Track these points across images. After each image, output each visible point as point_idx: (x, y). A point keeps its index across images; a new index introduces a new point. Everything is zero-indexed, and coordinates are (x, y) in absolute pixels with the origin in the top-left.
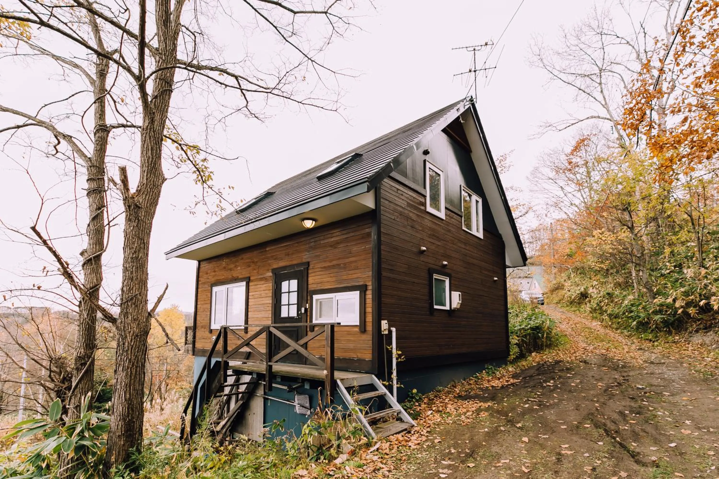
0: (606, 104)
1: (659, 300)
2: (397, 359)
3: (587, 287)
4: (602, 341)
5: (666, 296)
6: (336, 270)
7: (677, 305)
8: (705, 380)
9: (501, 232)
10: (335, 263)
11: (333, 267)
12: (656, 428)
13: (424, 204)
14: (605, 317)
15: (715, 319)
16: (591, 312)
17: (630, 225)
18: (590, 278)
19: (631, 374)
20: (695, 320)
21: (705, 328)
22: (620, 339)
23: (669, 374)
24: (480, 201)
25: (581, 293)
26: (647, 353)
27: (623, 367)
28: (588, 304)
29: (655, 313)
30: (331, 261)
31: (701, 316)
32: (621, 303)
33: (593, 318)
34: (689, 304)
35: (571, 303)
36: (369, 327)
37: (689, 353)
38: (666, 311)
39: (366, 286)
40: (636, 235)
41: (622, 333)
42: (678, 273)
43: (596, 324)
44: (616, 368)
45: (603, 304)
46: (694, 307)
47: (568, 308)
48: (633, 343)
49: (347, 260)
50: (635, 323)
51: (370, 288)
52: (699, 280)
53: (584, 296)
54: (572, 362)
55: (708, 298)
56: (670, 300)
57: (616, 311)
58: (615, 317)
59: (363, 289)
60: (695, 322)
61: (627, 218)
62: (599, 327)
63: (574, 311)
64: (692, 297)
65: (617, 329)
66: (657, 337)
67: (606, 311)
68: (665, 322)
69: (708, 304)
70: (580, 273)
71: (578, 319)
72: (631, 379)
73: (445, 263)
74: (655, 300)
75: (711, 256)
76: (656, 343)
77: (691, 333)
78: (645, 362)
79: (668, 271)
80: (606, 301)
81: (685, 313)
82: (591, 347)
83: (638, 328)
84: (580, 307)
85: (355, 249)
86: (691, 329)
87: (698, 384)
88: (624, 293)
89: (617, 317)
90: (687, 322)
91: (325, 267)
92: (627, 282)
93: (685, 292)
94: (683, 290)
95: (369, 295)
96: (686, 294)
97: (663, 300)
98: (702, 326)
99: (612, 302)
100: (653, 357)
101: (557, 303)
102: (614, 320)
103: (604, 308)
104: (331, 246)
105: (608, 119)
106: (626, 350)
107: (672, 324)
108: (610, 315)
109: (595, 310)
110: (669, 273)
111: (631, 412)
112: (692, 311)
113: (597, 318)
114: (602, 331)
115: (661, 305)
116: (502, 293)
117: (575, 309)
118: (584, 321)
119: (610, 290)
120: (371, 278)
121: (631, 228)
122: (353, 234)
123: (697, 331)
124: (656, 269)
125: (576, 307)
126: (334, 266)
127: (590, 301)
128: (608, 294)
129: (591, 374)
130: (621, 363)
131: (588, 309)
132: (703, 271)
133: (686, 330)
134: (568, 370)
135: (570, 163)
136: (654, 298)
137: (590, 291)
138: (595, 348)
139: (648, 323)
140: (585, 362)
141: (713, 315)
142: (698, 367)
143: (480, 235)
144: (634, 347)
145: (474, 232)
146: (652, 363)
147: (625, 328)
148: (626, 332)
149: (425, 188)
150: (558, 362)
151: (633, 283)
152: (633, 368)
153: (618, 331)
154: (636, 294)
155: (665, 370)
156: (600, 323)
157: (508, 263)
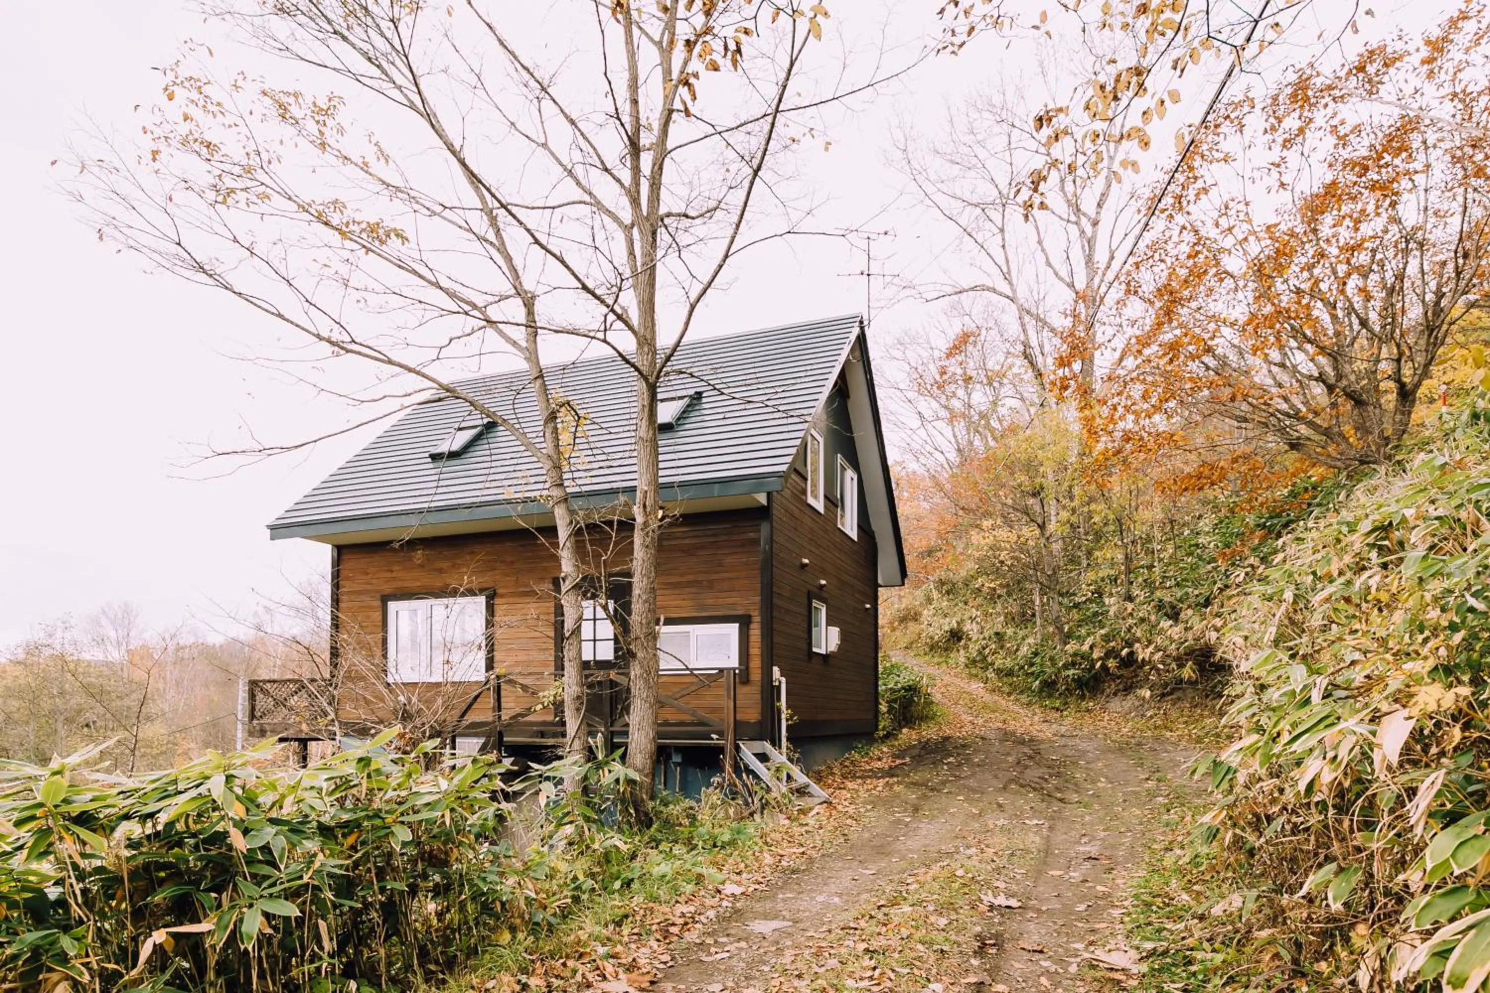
0: (1009, 272)
1: (1071, 647)
2: (787, 720)
3: (962, 621)
4: (994, 711)
5: (1081, 640)
6: (694, 590)
7: (1095, 656)
8: (1120, 749)
9: (874, 528)
10: (690, 578)
11: (689, 584)
12: (1076, 785)
13: (804, 492)
14: (991, 674)
15: (1137, 676)
16: (967, 666)
17: (1040, 521)
18: (966, 603)
19: (1042, 747)
20: (1115, 677)
21: (1125, 690)
22: (1016, 708)
23: (1083, 746)
24: (855, 477)
25: (951, 631)
26: (1054, 726)
27: (1031, 740)
28: (962, 652)
29: (1066, 667)
30: (682, 575)
31: (1121, 672)
32: (1017, 650)
33: (972, 676)
34: (1108, 655)
35: (932, 648)
36: (756, 675)
37: (1105, 724)
38: (1080, 664)
39: (750, 616)
40: (1048, 539)
41: (1017, 700)
42: (1097, 604)
43: (976, 687)
44: (1023, 743)
45: (987, 651)
46: (1115, 658)
47: (927, 658)
48: (1035, 714)
49: (714, 577)
50: (1037, 682)
51: (757, 619)
52: (1124, 619)
53: (956, 636)
54: (964, 738)
55: (1129, 644)
56: (1086, 647)
57: (1009, 663)
58: (1007, 675)
59: (744, 622)
60: (1114, 681)
61: (1038, 508)
62: (982, 692)
63: (939, 664)
64: (1113, 644)
65: (1009, 694)
66: (1066, 703)
67: (993, 664)
68: (1079, 683)
69: (1131, 654)
70: (948, 593)
71: (947, 679)
72: (1042, 752)
73: (823, 582)
74: (1068, 647)
75: (1140, 580)
76: (1065, 713)
77: (1108, 696)
78: (1055, 735)
79: (1084, 599)
80: (993, 646)
81: (1104, 667)
82: (981, 721)
83: (1041, 690)
84: (947, 657)
85: (729, 560)
86: (1108, 691)
87: (1113, 752)
88: (1021, 633)
89: (1010, 673)
90: (1104, 682)
91: (670, 584)
92: (1024, 614)
93: (1106, 635)
94: (1103, 632)
95: (755, 632)
96: (1107, 638)
97: (1076, 647)
98: (1121, 686)
99: (1002, 647)
100: (1063, 729)
101: (906, 648)
102: (1005, 679)
103: (989, 660)
104: (683, 551)
105: (1008, 297)
106: (1029, 722)
107: (1086, 684)
108: (998, 671)
109: (974, 661)
110: (1085, 602)
111: (1051, 776)
112: (1112, 663)
113: (976, 676)
114: (988, 697)
115: (1075, 655)
116: (872, 630)
117: (941, 660)
118: (957, 681)
119: (999, 628)
120: (758, 606)
121: (1042, 527)
122: (725, 538)
123: (1115, 694)
124: (1067, 592)
125: (941, 656)
126: (689, 582)
127: (966, 647)
128: (997, 634)
129: (994, 749)
130: (1027, 738)
131: (962, 660)
132: (1130, 606)
133: (1102, 693)
134: (964, 746)
135: (943, 373)
136: (1066, 644)
137: (967, 627)
138: (986, 721)
139: (1054, 683)
140: (982, 738)
141: (1135, 671)
142: (1114, 737)
143: (854, 535)
144: (1036, 718)
145: (848, 531)
146: (1062, 736)
147: (1022, 692)
148: (1024, 698)
149: (806, 465)
150: (946, 739)
151: (1034, 615)
152: (1042, 741)
153: (1012, 698)
154: (1039, 636)
155: (1078, 741)
156: (982, 685)
157: (880, 581)
